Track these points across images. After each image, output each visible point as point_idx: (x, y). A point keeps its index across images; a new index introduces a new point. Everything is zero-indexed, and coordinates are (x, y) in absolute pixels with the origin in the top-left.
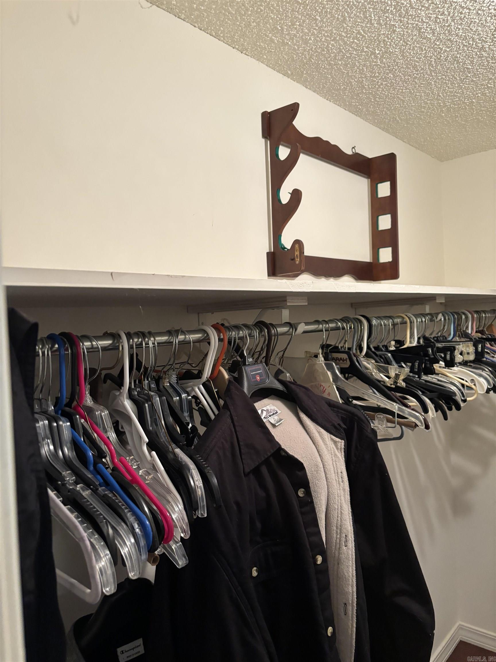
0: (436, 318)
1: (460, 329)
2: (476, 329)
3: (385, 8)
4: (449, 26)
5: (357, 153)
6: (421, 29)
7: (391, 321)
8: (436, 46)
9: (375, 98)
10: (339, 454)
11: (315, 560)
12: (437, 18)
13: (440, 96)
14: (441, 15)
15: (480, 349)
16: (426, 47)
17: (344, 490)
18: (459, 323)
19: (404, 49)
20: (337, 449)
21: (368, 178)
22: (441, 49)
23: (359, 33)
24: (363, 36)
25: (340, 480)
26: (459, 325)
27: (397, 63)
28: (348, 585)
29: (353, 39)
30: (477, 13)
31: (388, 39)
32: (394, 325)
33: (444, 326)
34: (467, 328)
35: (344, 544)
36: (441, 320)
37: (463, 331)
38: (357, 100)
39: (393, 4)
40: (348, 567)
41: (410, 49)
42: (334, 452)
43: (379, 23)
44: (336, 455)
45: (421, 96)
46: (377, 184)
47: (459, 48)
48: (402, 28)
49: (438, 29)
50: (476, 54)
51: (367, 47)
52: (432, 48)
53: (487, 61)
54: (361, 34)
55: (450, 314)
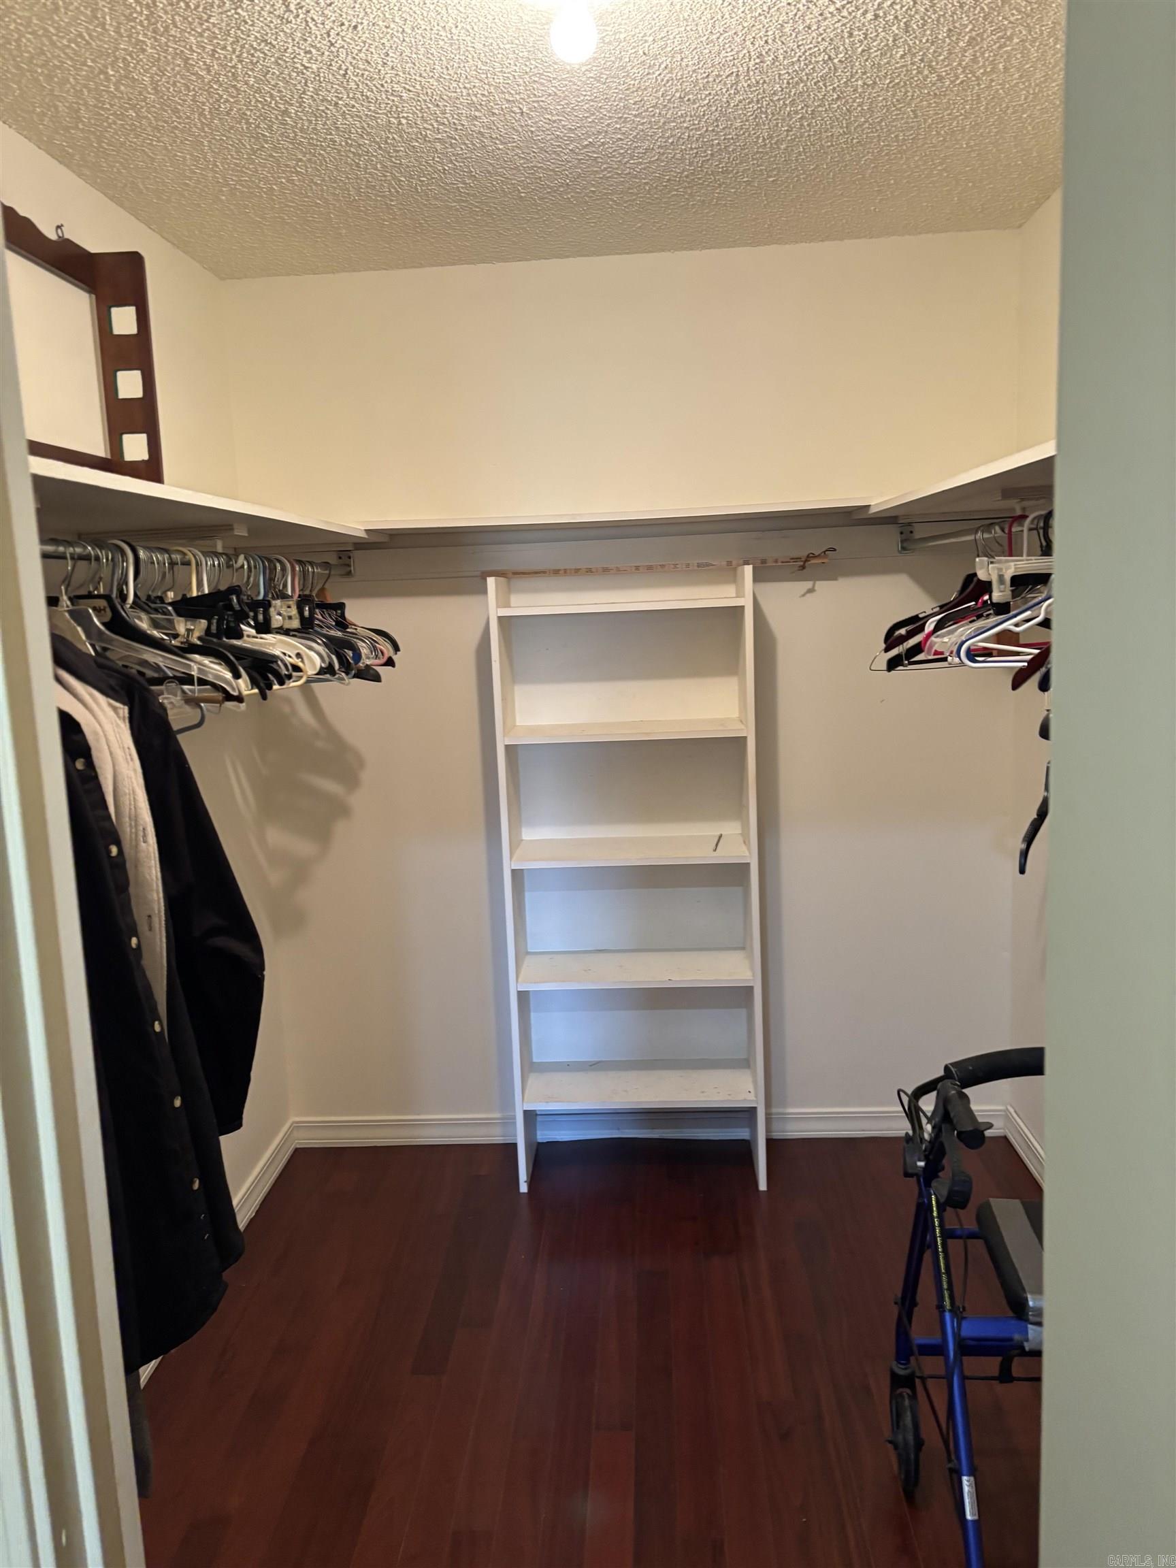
0: (236, 562)
1: (275, 588)
2: (300, 591)
3: (131, 14)
4: (233, 67)
5: (68, 240)
6: (189, 59)
7: (166, 556)
8: (212, 90)
9: (99, 142)
10: (122, 725)
11: (109, 852)
12: (214, 51)
13: (217, 166)
14: (222, 49)
15: (307, 613)
16: (195, 86)
17: (135, 770)
18: (273, 576)
19: (158, 81)
20: (119, 717)
21: (89, 292)
22: (221, 97)
23: (80, 35)
24: (88, 43)
25: (128, 757)
26: (272, 579)
27: (146, 97)
28: (152, 890)
29: (69, 41)
30: (277, 62)
31: (133, 58)
32: (172, 564)
33: (249, 577)
34: (285, 586)
35: (142, 839)
36: (242, 566)
37: (279, 590)
38: (65, 136)
39: (145, 12)
40: (150, 868)
41: (168, 83)
42: (116, 721)
43: (117, 31)
44: (118, 725)
45: (184, 158)
46: (110, 307)
47: (250, 102)
48: (157, 50)
49: (216, 67)
50: (277, 119)
51: (93, 61)
52: (206, 91)
53: (294, 132)
54: (83, 38)
55: (257, 557)
